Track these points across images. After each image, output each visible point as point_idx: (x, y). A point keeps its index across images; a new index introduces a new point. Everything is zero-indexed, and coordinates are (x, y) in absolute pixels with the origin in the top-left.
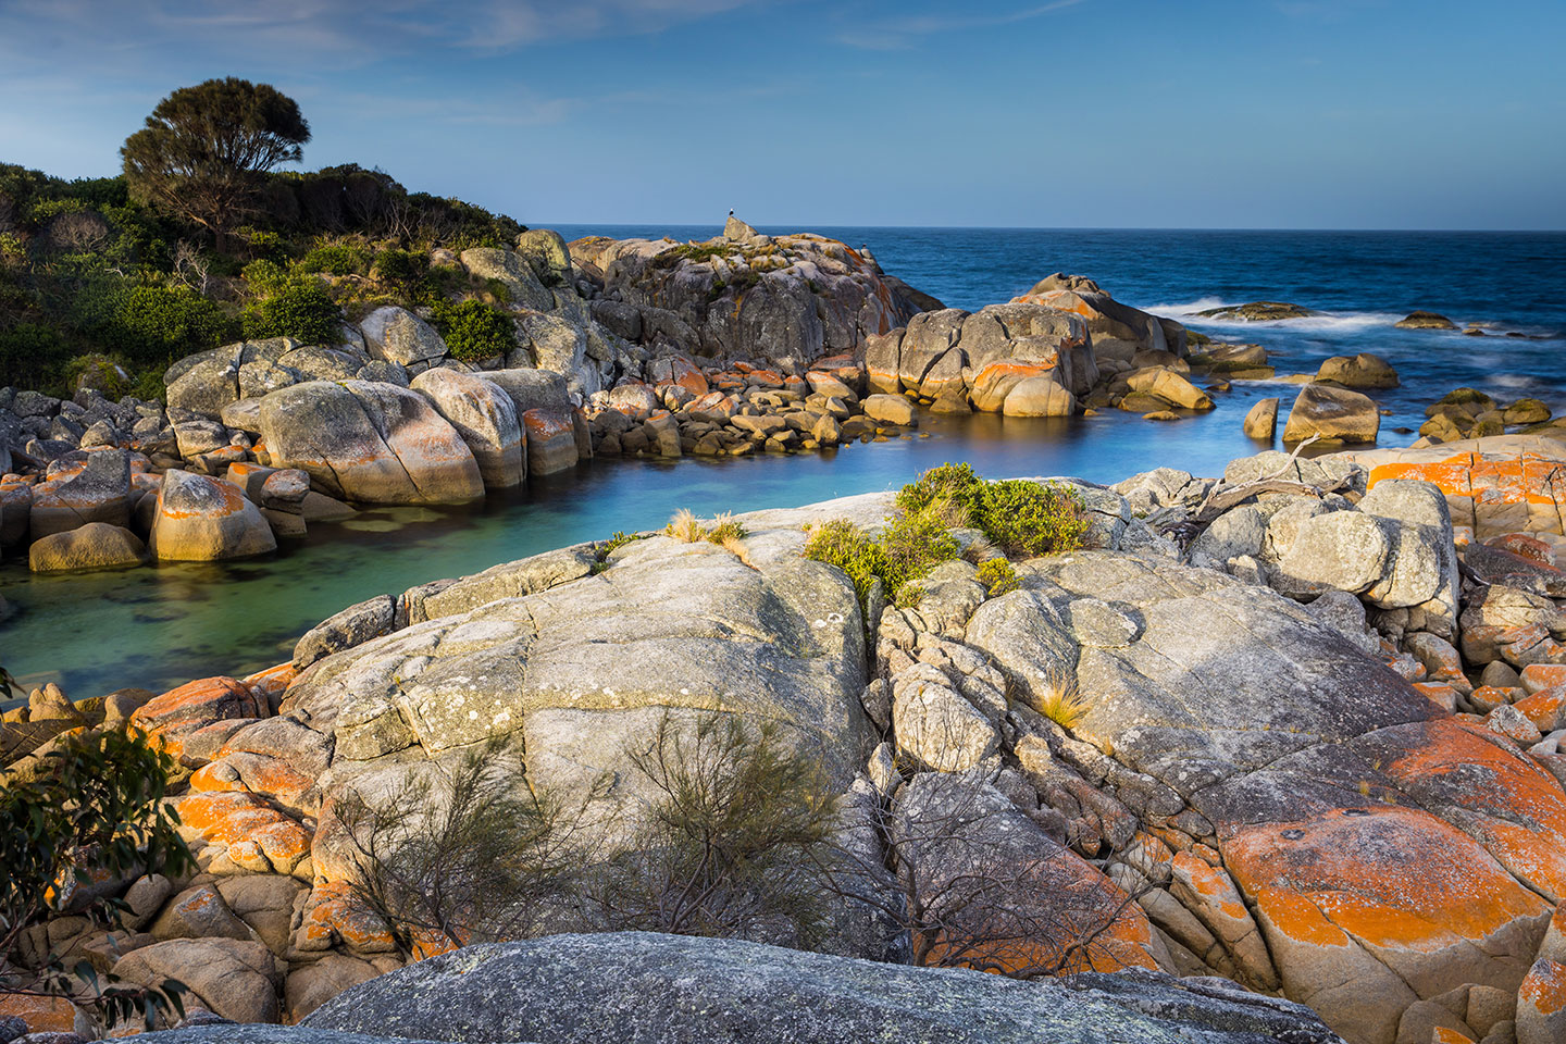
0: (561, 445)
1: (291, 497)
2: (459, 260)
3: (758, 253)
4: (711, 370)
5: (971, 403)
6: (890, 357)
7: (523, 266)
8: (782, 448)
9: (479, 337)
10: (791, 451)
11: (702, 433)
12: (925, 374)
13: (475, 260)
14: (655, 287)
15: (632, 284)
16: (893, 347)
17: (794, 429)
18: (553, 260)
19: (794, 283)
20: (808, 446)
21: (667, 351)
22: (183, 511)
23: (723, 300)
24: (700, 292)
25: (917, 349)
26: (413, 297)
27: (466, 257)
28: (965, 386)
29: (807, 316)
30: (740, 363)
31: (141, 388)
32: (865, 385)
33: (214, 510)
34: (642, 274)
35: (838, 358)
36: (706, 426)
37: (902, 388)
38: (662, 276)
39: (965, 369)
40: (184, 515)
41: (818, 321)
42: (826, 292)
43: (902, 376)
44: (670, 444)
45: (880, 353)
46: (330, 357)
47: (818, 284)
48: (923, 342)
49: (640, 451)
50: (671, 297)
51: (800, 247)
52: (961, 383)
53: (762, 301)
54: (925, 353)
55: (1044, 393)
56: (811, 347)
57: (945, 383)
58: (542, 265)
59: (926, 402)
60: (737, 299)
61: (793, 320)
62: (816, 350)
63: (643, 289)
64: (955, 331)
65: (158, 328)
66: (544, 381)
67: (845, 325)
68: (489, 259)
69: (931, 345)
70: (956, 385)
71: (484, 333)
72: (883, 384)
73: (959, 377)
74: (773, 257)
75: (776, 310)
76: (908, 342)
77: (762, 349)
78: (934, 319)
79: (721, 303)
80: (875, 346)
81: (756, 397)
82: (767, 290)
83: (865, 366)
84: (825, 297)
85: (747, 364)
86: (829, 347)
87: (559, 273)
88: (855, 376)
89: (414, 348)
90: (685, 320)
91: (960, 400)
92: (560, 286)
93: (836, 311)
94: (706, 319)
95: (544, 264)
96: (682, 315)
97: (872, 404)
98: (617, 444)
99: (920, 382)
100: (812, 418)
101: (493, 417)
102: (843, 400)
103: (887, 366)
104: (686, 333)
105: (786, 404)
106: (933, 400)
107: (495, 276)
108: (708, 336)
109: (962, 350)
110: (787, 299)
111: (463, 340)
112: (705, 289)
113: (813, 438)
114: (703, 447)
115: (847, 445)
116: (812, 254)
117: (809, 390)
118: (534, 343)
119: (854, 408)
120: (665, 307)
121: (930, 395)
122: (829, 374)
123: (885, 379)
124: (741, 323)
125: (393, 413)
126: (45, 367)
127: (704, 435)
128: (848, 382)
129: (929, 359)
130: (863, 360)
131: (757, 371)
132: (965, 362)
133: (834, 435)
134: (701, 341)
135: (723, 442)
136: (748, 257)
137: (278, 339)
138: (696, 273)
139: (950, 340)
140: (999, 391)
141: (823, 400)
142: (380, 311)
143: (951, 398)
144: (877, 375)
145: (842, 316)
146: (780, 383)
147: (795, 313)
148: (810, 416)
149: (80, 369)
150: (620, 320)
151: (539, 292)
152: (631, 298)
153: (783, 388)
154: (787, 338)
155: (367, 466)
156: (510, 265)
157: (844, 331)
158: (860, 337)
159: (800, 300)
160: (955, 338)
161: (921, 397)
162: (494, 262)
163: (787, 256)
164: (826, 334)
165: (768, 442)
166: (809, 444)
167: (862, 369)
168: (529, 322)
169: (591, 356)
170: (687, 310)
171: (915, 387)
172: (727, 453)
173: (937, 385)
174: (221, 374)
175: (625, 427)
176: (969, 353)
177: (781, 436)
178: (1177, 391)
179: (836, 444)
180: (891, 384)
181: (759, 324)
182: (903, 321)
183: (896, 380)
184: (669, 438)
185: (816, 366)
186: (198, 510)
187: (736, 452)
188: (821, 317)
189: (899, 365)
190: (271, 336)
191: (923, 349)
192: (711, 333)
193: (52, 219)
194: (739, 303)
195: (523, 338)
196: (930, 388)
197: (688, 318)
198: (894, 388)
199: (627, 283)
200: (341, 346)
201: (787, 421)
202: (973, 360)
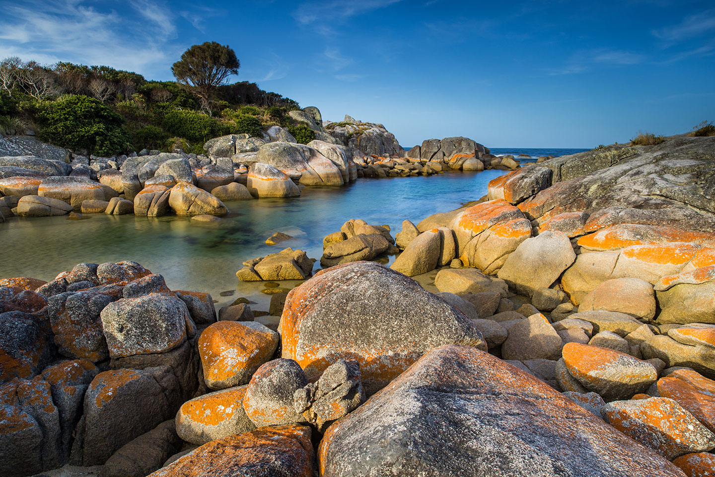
1: (296, 177)
2: (289, 115)
3: (360, 125)
7: (310, 118)
9: (307, 137)
12: (430, 159)
13: (295, 114)
16: (418, 151)
18: (316, 117)
19: (376, 133)
22: (270, 177)
24: (344, 136)
25: (427, 151)
27: (291, 113)
31: (196, 150)
33: (282, 177)
36: (387, 169)
39: (445, 157)
40: (271, 179)
43: (422, 160)
45: (413, 153)
47: (381, 134)
48: (429, 148)
49: (372, 176)
52: (445, 161)
53: (367, 139)
54: (430, 152)
55: (476, 163)
57: (438, 162)
60: (357, 138)
61: (377, 145)
64: (439, 145)
65: (200, 128)
69: (432, 150)
70: (442, 163)
71: (309, 136)
73: (443, 160)
75: (372, 141)
76: (423, 149)
79: (353, 139)
84: (384, 138)
93: (387, 143)
94: (348, 145)
95: (314, 118)
99: (429, 161)
101: (342, 156)
103: (416, 157)
107: (302, 120)
109: (442, 151)
111: (302, 139)
124: (359, 146)
125: (308, 154)
126: (158, 142)
129: (432, 154)
132: (444, 155)
137: (243, 134)
138: (342, 130)
140: (460, 162)
142: (273, 127)
143: (441, 166)
144: (413, 160)
145: (389, 144)
149: (173, 142)
154: (376, 150)
155: (305, 172)
159: (378, 139)
160: (439, 147)
162: (301, 115)
164: (385, 150)
168: (319, 134)
174: (230, 144)
175: (362, 169)
176: (445, 152)
177: (415, 171)
178: (510, 164)
181: (366, 146)
183: (420, 161)
184: (381, 171)
186: (276, 177)
189: (420, 157)
190: (240, 133)
193: (152, 90)
194: (358, 140)
201: (414, 167)
202: (447, 154)
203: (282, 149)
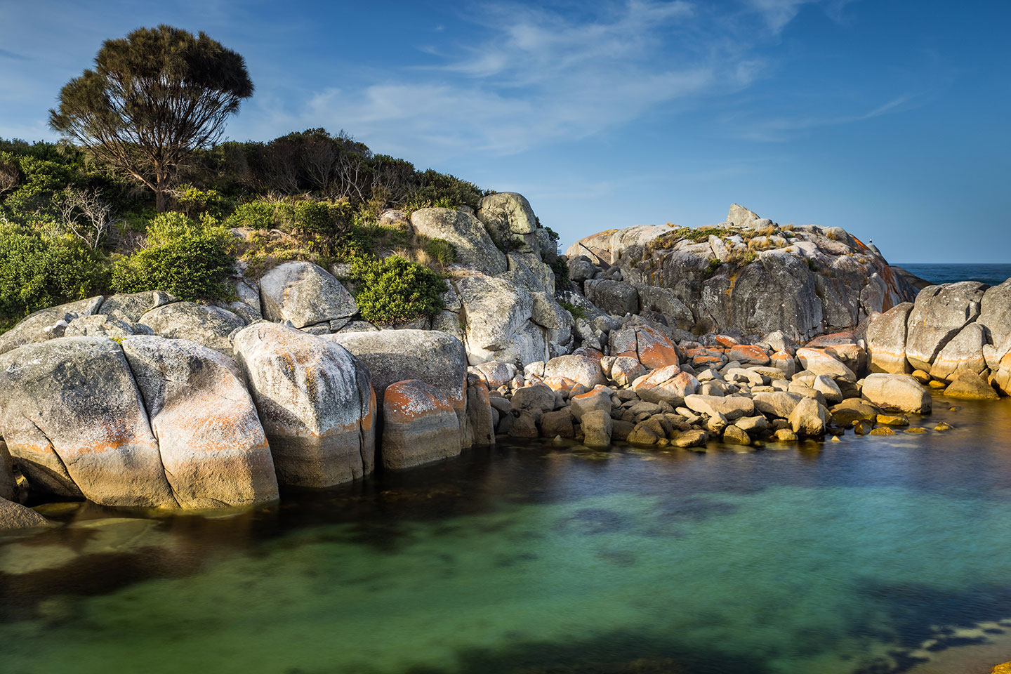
0: (435, 430)
2: (409, 221)
3: (757, 234)
4: (687, 344)
5: (995, 386)
6: (895, 333)
7: (476, 228)
8: (746, 439)
9: (394, 296)
10: (757, 443)
11: (643, 415)
12: (937, 352)
13: (425, 221)
14: (653, 267)
15: (632, 264)
16: (898, 322)
17: (766, 414)
18: (515, 223)
19: (791, 260)
20: (782, 438)
21: (636, 322)
23: (718, 277)
24: (696, 270)
25: (927, 324)
26: (333, 252)
27: (416, 218)
28: (986, 367)
29: (804, 293)
30: (722, 337)
32: (866, 363)
34: (641, 255)
35: (837, 336)
36: (652, 407)
37: (909, 368)
38: (660, 256)
39: (986, 347)
41: (816, 298)
42: (826, 270)
43: (909, 354)
44: (595, 430)
45: (883, 329)
46: (202, 314)
47: (817, 262)
48: (934, 316)
49: (558, 438)
50: (667, 276)
51: (801, 229)
52: (981, 364)
53: (757, 278)
54: (937, 329)
56: (808, 325)
57: (962, 363)
58: (501, 228)
59: (939, 384)
60: (732, 276)
61: (789, 297)
62: (814, 328)
63: (642, 269)
64: (973, 305)
66: (427, 344)
67: (846, 304)
68: (437, 218)
69: (943, 321)
70: (975, 366)
71: (401, 293)
72: (885, 363)
73: (979, 357)
74: (772, 237)
75: (771, 287)
76: (916, 316)
77: (756, 326)
78: (947, 291)
79: (715, 280)
80: (878, 322)
81: (732, 373)
82: (763, 268)
83: (866, 345)
84: (825, 275)
85: (730, 339)
86: (828, 325)
87: (521, 237)
88: (853, 355)
89: (314, 307)
90: (679, 297)
91: (982, 382)
92: (522, 251)
93: (837, 289)
94: (700, 296)
95: (505, 227)
96: (677, 293)
97: (871, 386)
98: (532, 426)
99: (931, 362)
100: (790, 401)
101: (311, 389)
102: (836, 379)
103: (890, 343)
104: (680, 310)
105: (768, 382)
106: (947, 383)
107: (442, 236)
108: (702, 312)
109: (983, 326)
110: (784, 276)
112: (701, 267)
113: (790, 427)
114: (639, 435)
115: (835, 438)
116: (813, 236)
117: (799, 367)
118: (465, 306)
119: (847, 389)
120: (661, 285)
121: (943, 376)
122: (823, 350)
123: (889, 358)
124: (734, 300)
125: (177, 380)
127: (647, 418)
128: (846, 361)
129: (942, 335)
130: (864, 338)
131: (740, 346)
132: (987, 338)
133: (817, 423)
134: (695, 318)
135: (669, 429)
136: (746, 238)
137: (149, 293)
138: (693, 253)
139: (968, 314)
141: (811, 378)
142: (285, 266)
143: (970, 380)
144: (879, 353)
145: (843, 294)
146: (766, 359)
147: (791, 290)
148: (788, 398)
150: (616, 297)
151: (489, 254)
152: (631, 278)
153: (768, 364)
154: (782, 315)
155: (105, 454)
156: (461, 226)
157: (844, 309)
158: (862, 316)
159: (797, 277)
160: (973, 312)
161: (932, 378)
162: (443, 221)
163: (787, 237)
164: (825, 312)
165: (728, 432)
166: (783, 434)
167: (863, 347)
168: (465, 284)
169: (536, 323)
170: (681, 289)
171: (925, 367)
172: (669, 444)
173: (952, 365)
174: (47, 328)
175: (551, 405)
176: (992, 329)
177: (745, 423)
179: (821, 436)
180: (896, 364)
181: (753, 301)
182: (910, 296)
183: (902, 359)
184: (595, 422)
185: (812, 343)
187: (681, 442)
188: (820, 294)
189: (905, 342)
191: (935, 325)
192: (705, 310)
194: (734, 280)
195: (453, 300)
196: (943, 369)
197: (683, 295)
198: (900, 367)
199: (627, 264)
200: (228, 303)
201: (756, 404)
202: (996, 338)
203: (49, 367)
